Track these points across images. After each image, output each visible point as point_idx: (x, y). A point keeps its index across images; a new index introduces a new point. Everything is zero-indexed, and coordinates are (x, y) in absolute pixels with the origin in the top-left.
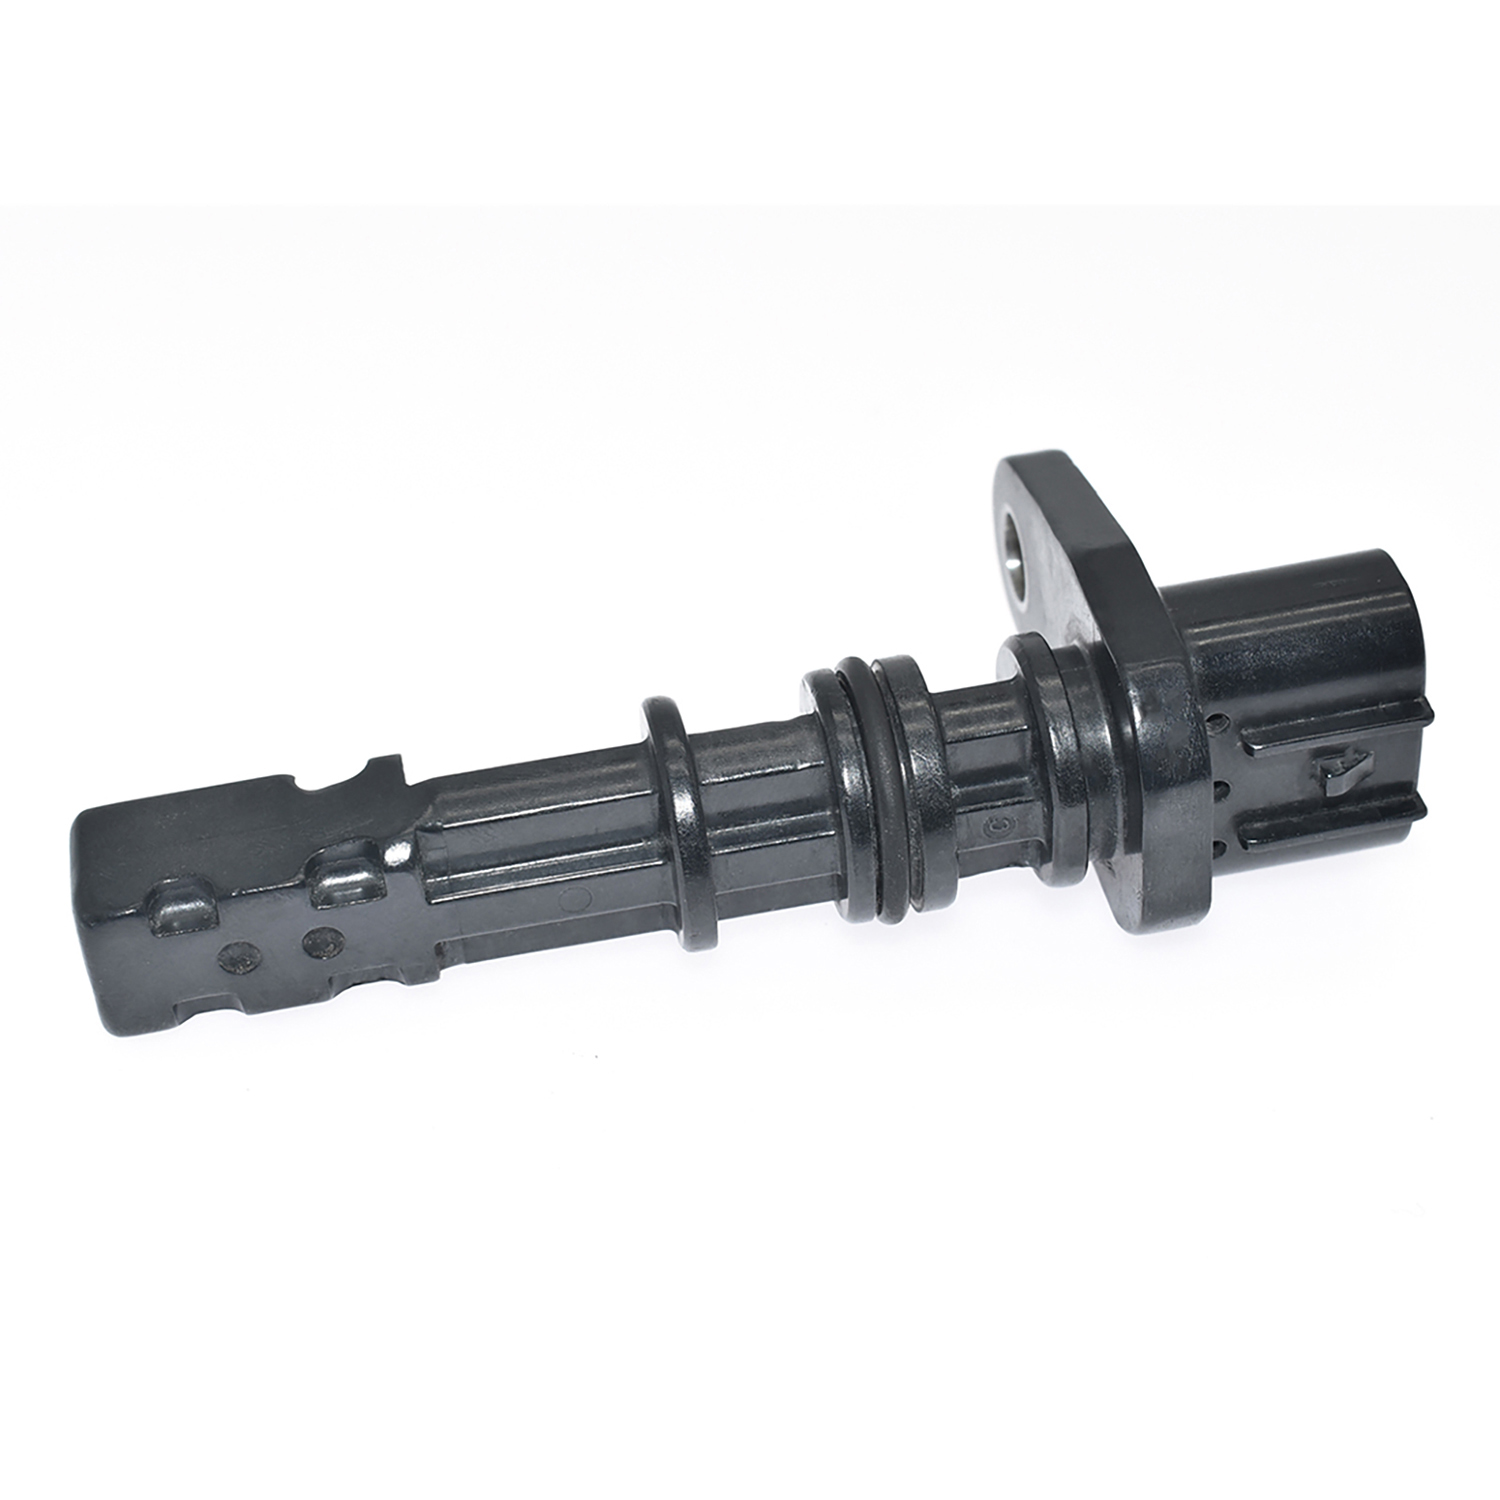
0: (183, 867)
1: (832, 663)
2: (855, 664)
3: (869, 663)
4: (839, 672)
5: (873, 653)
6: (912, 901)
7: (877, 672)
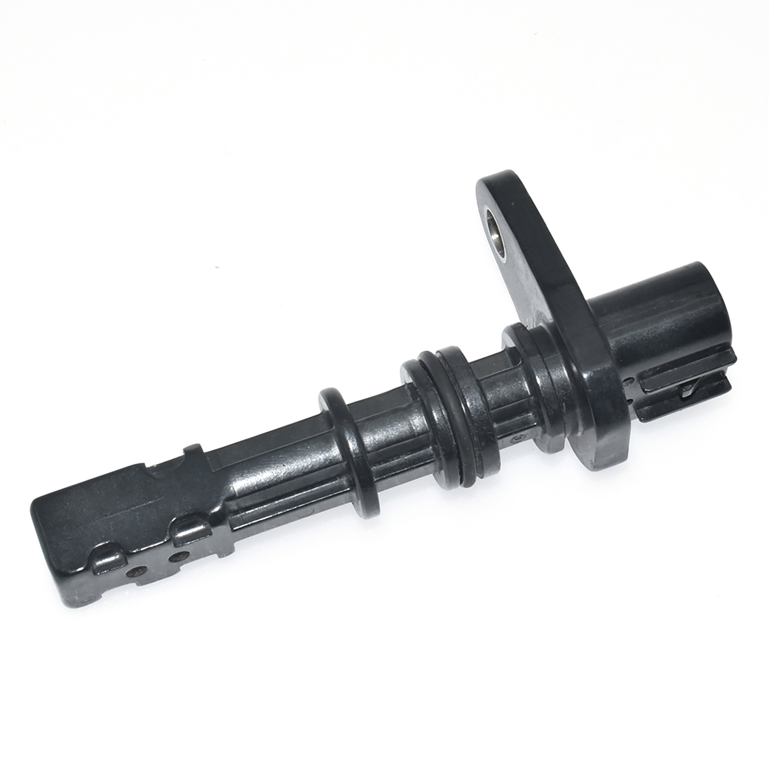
0: (103, 536)
1: (415, 356)
2: (428, 354)
3: (434, 353)
4: (420, 360)
5: (435, 347)
6: (478, 474)
7: (440, 357)
